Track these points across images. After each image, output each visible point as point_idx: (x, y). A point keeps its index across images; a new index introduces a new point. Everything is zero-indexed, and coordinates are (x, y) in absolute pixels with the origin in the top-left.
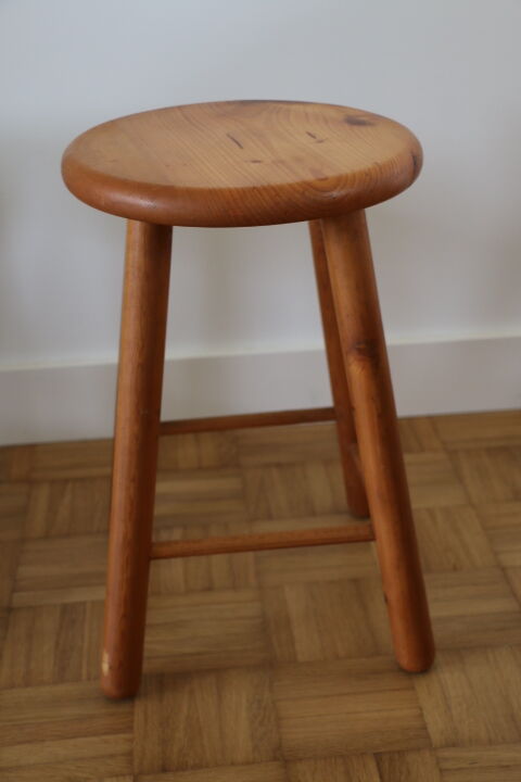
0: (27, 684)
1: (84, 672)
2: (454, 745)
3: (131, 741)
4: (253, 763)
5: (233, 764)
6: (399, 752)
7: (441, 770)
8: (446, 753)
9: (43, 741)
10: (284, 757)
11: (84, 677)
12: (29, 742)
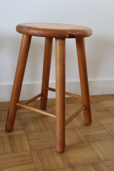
0: (5, 154)
1: (18, 150)
2: (107, 161)
3: (35, 165)
4: (65, 168)
5: (61, 169)
6: (96, 163)
7: (107, 166)
8: (106, 162)
9: (13, 167)
10: (72, 166)
11: (19, 151)
12: (10, 167)
